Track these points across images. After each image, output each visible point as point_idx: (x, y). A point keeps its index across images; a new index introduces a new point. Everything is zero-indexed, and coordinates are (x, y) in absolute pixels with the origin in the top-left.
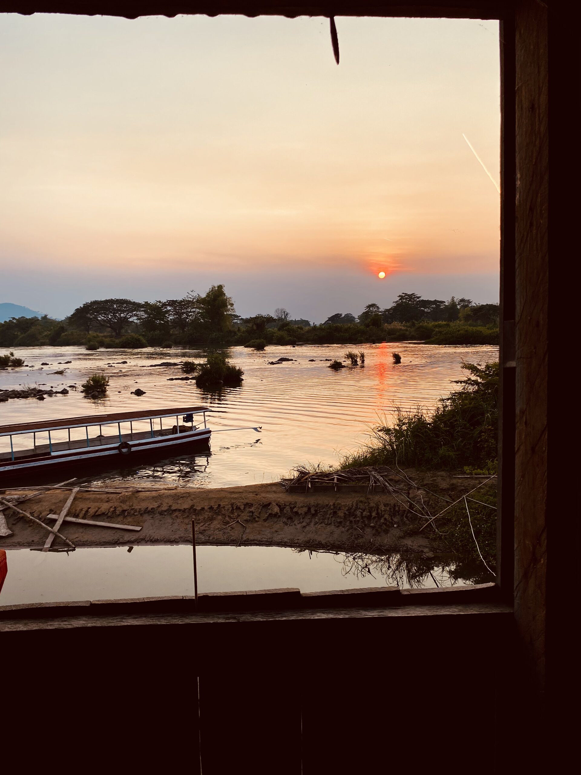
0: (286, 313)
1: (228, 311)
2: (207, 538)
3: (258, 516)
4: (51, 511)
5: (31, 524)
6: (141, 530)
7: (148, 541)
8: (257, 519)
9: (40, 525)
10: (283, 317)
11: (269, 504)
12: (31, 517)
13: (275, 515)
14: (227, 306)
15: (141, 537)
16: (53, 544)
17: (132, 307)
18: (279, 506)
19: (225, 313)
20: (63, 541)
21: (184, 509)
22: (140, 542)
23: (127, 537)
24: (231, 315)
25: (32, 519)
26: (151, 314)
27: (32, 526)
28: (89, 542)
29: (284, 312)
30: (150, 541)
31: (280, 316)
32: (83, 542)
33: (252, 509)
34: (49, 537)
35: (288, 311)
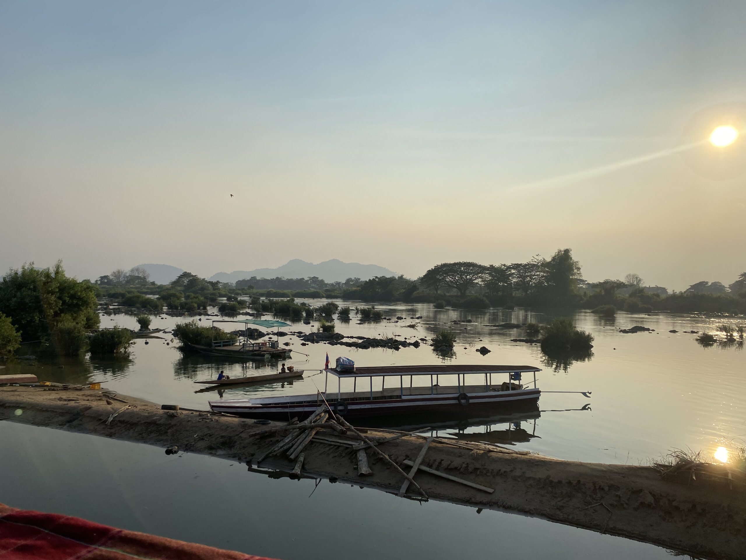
0: (638, 279)
1: (574, 275)
2: (566, 516)
3: (627, 502)
4: (407, 457)
5: (389, 467)
6: (493, 492)
7: (501, 506)
8: (625, 505)
9: (397, 468)
10: (635, 283)
11: (641, 491)
12: (389, 460)
13: (649, 506)
14: (573, 270)
15: (494, 501)
16: (408, 491)
17: (478, 269)
18: (654, 496)
19: (571, 277)
20: (417, 489)
21: (539, 478)
22: (492, 505)
23: (480, 497)
24: (577, 279)
25: (390, 462)
26: (496, 276)
27: (389, 468)
28: (441, 495)
29: (637, 278)
30: (503, 507)
31: (632, 282)
32: (436, 494)
33: (618, 493)
34: (405, 482)
35: (641, 277)
